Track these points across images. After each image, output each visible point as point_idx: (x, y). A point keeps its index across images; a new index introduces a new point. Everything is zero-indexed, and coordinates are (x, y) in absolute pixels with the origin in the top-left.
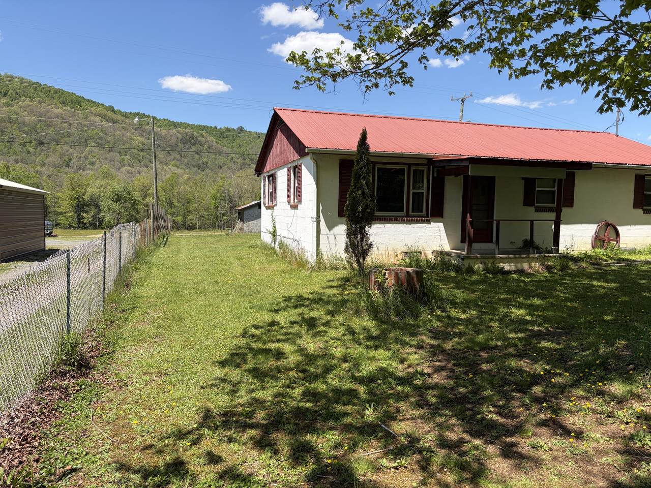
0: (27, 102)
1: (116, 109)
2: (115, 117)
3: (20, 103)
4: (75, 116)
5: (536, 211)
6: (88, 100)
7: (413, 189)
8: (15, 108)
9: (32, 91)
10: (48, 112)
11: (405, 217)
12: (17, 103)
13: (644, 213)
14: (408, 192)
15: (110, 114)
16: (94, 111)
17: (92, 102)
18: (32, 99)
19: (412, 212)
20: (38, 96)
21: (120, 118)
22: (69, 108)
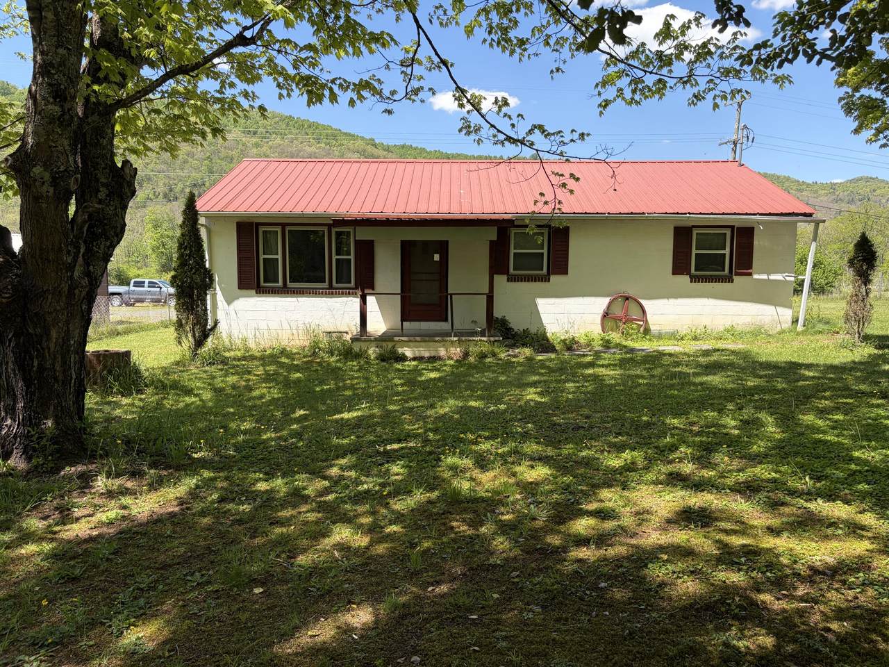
0: (278, 140)
1: (377, 141)
2: (376, 152)
3: (270, 143)
4: (330, 154)
5: (508, 281)
6: (346, 134)
7: (338, 254)
8: (264, 149)
9: (284, 126)
10: (300, 152)
11: (327, 289)
12: (267, 142)
13: (691, 282)
14: (331, 257)
15: (370, 149)
16: (351, 147)
17: (350, 135)
18: (283, 135)
19: (337, 283)
20: (290, 133)
21: (381, 153)
22: (323, 145)
